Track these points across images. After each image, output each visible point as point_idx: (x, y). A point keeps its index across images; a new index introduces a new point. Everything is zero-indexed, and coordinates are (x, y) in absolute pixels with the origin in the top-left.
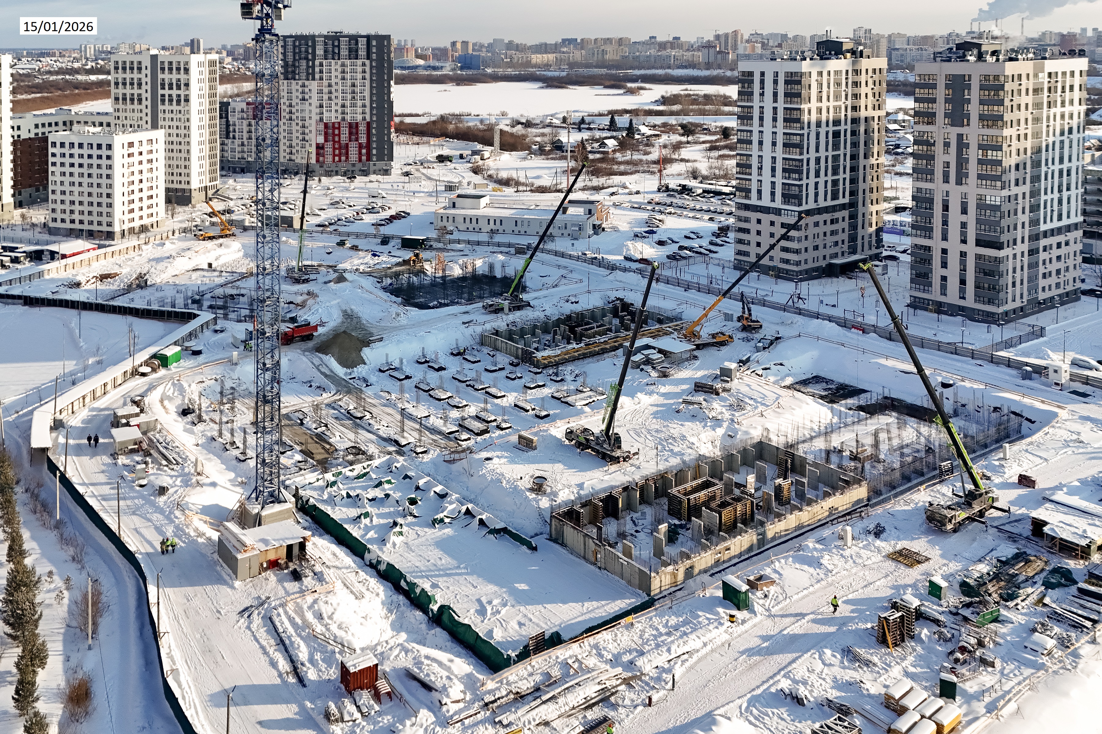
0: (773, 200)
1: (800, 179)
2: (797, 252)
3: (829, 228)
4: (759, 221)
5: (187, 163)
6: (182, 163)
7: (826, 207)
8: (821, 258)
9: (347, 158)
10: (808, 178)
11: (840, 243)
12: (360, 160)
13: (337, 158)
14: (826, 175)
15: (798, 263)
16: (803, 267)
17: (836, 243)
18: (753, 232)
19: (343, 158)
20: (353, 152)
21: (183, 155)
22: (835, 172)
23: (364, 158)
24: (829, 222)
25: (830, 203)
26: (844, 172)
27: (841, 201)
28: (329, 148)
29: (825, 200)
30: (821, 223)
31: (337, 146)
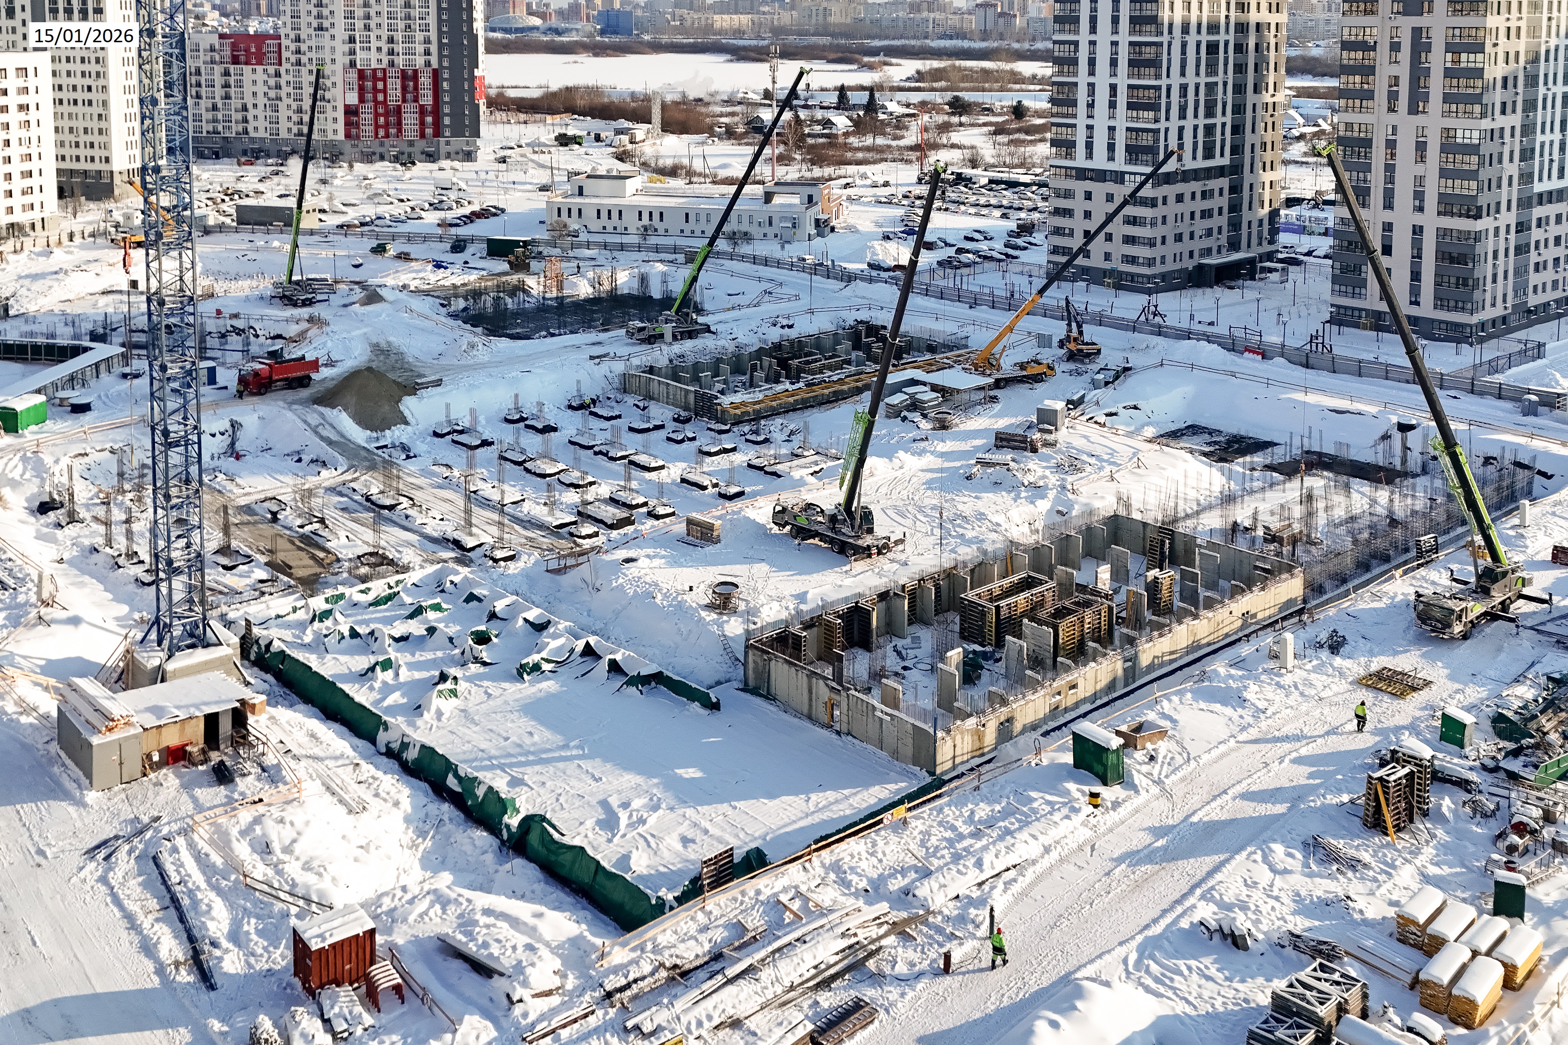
0: (1111, 159)
1: (1157, 121)
2: (1151, 243)
3: (1200, 205)
4: (1088, 196)
5: (103, 125)
6: (95, 125)
7: (1195, 171)
8: (1186, 255)
9: (400, 131)
10: (1167, 119)
11: (1215, 231)
12: (423, 135)
13: (381, 133)
14: (1196, 116)
15: (1150, 262)
16: (1158, 269)
17: (1209, 232)
18: (1079, 214)
19: (393, 131)
20: (410, 120)
21: (96, 110)
22: (1210, 113)
23: (429, 131)
24: (1198, 196)
25: (1201, 163)
26: (1224, 114)
27: (1218, 161)
28: (366, 116)
29: (1194, 158)
30: (1187, 197)
31: (381, 111)
